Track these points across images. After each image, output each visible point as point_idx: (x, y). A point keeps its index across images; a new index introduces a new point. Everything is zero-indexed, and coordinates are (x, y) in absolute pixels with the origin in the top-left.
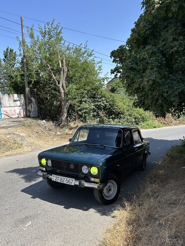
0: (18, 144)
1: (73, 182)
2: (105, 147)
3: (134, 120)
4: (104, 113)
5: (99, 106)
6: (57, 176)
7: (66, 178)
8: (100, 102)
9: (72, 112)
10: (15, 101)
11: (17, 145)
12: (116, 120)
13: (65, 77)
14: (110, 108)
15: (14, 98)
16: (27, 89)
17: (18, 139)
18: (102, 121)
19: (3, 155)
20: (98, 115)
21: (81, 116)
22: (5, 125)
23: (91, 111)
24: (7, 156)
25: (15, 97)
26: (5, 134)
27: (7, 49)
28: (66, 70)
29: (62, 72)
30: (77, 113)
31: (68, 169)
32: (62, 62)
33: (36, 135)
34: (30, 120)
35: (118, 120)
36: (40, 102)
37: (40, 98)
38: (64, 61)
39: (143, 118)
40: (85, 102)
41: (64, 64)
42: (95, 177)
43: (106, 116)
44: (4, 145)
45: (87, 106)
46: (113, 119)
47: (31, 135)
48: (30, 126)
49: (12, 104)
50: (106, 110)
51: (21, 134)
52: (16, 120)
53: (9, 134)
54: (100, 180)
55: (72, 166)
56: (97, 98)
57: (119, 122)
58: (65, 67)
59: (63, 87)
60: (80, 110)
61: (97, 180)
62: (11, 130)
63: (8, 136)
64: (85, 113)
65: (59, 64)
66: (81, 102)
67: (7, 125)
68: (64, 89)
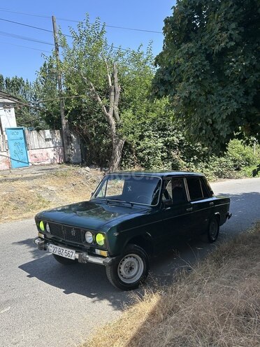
0: (44, 201)
1: (73, 255)
2: (132, 205)
3: (231, 164)
4: (180, 153)
5: (171, 142)
6: (55, 246)
7: (65, 249)
8: (173, 136)
9: (128, 154)
10: (47, 140)
11: (41, 203)
12: (201, 164)
13: (117, 100)
14: (189, 146)
15: (45, 136)
16: (64, 122)
17: (44, 195)
18: (175, 167)
19: (20, 216)
20: (169, 157)
21: (142, 159)
22: (29, 175)
23: (159, 151)
24: (25, 218)
25: (47, 135)
26: (27, 187)
27: (45, 65)
28: (118, 89)
29: (112, 93)
30: (136, 155)
31: (69, 236)
32: (113, 78)
33: (73, 188)
34: (66, 167)
35: (205, 164)
36: (84, 140)
37: (83, 134)
38: (116, 76)
39: (248, 160)
40: (149, 137)
41: (116, 80)
42: (101, 248)
43: (183, 158)
44: (24, 203)
45: (151, 143)
46: (196, 162)
47: (64, 189)
48: (64, 176)
49: (44, 144)
50: (183, 148)
51: (50, 188)
52: (47, 167)
53: (33, 187)
54: (109, 253)
55: (73, 233)
56: (167, 130)
57: (206, 167)
58: (116, 84)
59: (114, 116)
60: (141, 151)
61: (105, 253)
62: (36, 182)
63: (32, 191)
64: (149, 154)
65: (107, 80)
66: (141, 137)
67: (32, 175)
68: (116, 119)
